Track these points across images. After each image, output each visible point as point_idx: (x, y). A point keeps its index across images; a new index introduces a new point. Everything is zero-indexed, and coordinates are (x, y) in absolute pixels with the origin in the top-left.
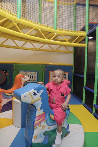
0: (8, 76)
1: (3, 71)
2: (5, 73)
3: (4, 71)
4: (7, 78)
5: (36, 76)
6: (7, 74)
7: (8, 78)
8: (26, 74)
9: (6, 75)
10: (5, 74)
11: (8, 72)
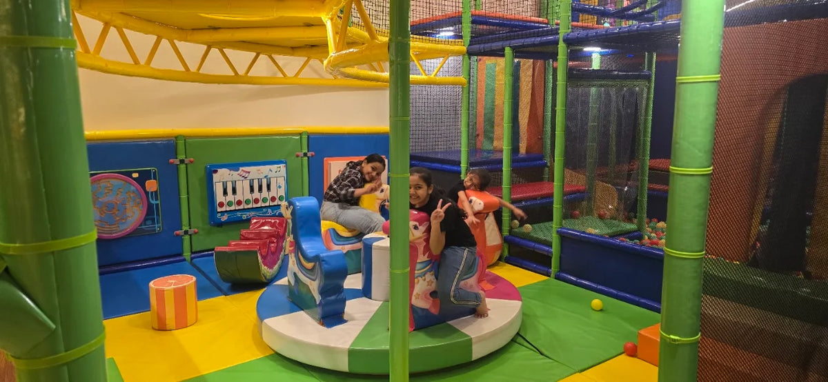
0: (156, 192)
1: (129, 174)
2: (141, 181)
3: (135, 175)
4: (154, 202)
5: (282, 182)
6: (151, 185)
7: (158, 202)
8: (241, 178)
9: (147, 193)
10: (144, 187)
11: (155, 179)
